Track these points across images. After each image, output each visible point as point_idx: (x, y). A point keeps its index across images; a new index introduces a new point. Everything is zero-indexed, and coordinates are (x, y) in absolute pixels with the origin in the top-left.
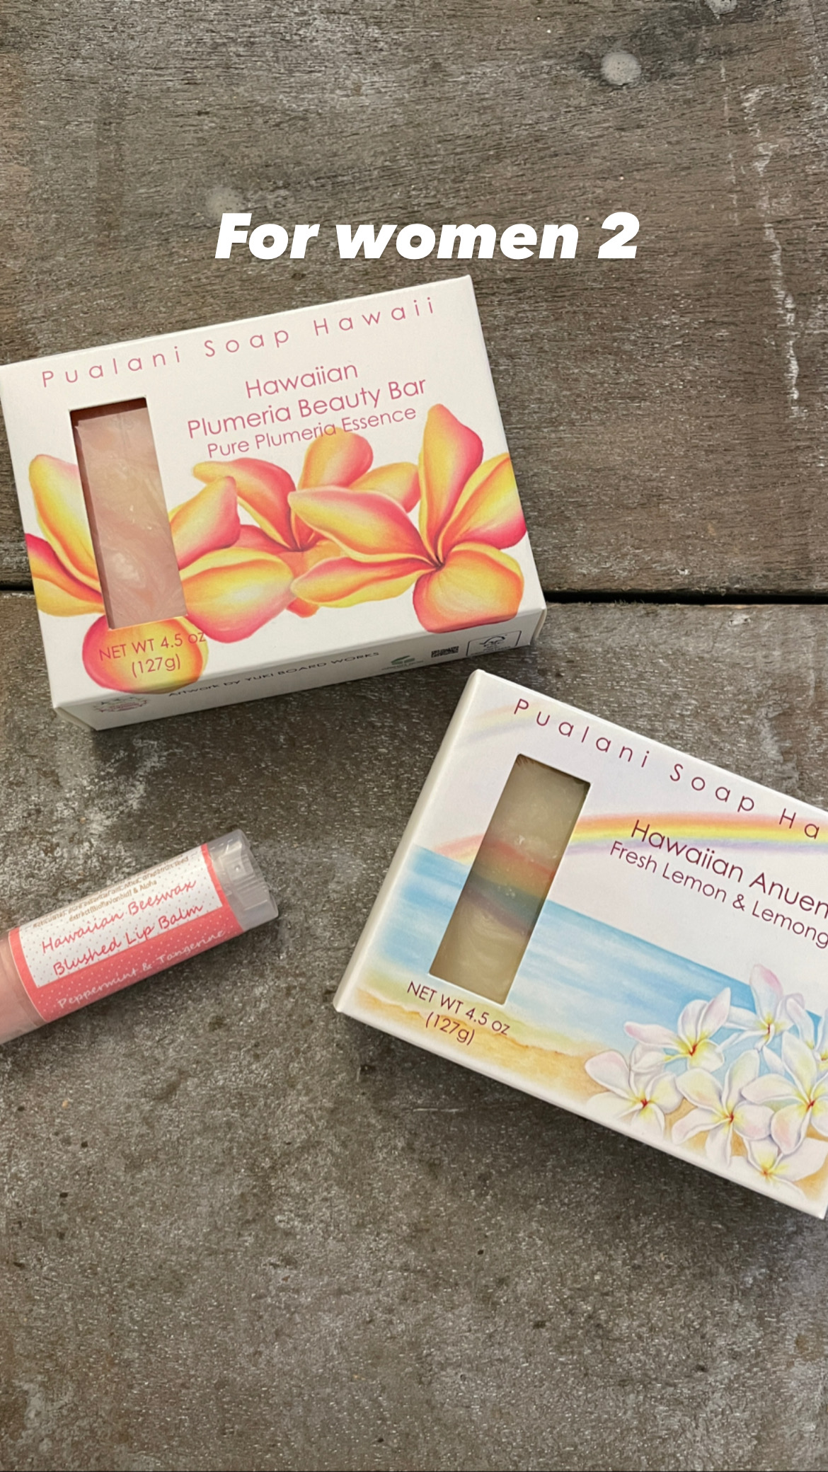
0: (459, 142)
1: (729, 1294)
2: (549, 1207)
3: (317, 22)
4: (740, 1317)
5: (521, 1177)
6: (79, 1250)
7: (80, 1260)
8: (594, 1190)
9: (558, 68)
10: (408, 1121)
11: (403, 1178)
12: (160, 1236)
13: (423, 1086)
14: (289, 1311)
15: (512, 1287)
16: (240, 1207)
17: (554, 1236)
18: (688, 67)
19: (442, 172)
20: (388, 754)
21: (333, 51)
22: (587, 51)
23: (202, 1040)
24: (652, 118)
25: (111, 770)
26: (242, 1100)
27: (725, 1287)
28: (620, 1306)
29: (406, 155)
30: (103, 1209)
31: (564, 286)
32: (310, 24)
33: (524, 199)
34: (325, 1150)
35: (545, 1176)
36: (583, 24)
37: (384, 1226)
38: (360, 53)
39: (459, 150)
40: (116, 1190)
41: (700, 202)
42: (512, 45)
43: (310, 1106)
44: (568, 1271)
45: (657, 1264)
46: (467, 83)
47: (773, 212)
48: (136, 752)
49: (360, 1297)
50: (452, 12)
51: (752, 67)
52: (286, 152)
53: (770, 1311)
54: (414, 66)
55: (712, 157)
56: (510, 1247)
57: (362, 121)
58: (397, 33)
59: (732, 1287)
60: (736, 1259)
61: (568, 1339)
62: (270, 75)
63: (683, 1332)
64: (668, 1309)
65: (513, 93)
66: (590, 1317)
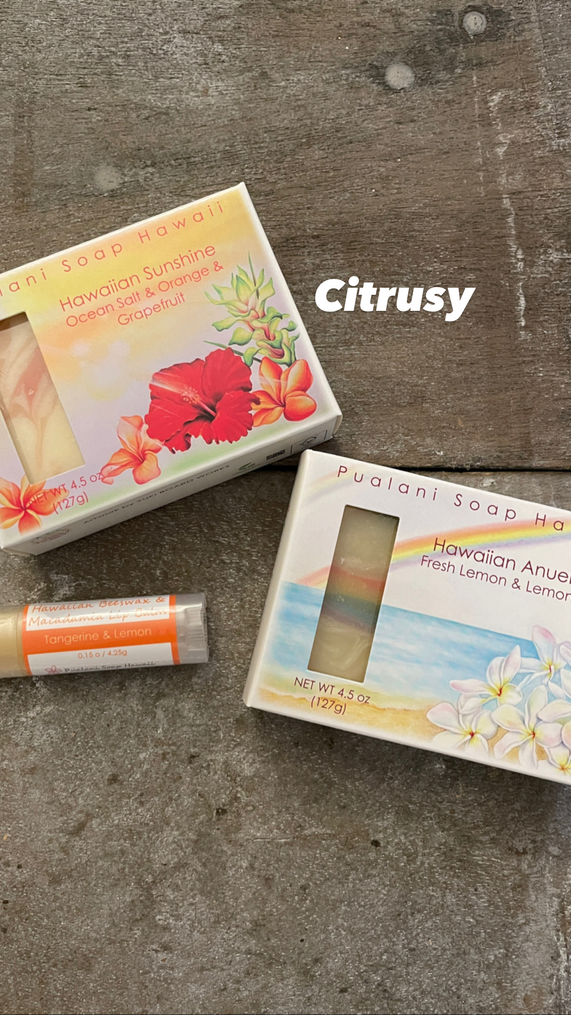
0: (281, 132)
1: (477, 968)
2: (351, 908)
3: (176, 40)
4: (485, 983)
5: (330, 887)
6: (17, 941)
7: (18, 947)
8: (382, 896)
9: (354, 76)
10: (250, 848)
11: (247, 888)
12: (74, 931)
13: (261, 823)
14: (166, 982)
15: (324, 964)
16: (131, 910)
17: (354, 929)
18: (449, 76)
19: (268, 155)
20: (234, 583)
21: (188, 63)
22: (375, 63)
23: (102, 791)
24: (422, 114)
25: (35, 597)
26: (131, 833)
27: (474, 963)
28: (401, 977)
29: (241, 142)
30: (33, 912)
31: (356, 241)
32: (171, 41)
33: (328, 175)
34: (191, 869)
35: (348, 886)
36: (372, 42)
37: (234, 923)
38: (208, 64)
39: (280, 138)
40: (42, 899)
41: (456, 178)
42: (320, 58)
43: (180, 838)
44: (364, 953)
45: (427, 947)
46: (286, 87)
47: (509, 187)
48: (52, 584)
49: (217, 973)
50: (276, 33)
51: (496, 76)
52: (153, 139)
53: (506, 979)
54: (247, 74)
55: (465, 144)
56: (322, 936)
57: (209, 115)
58: (235, 49)
59: (480, 962)
60: (482, 943)
61: (363, 1001)
62: (142, 81)
63: (444, 994)
64: (434, 978)
65: (320, 95)
66: (379, 985)
